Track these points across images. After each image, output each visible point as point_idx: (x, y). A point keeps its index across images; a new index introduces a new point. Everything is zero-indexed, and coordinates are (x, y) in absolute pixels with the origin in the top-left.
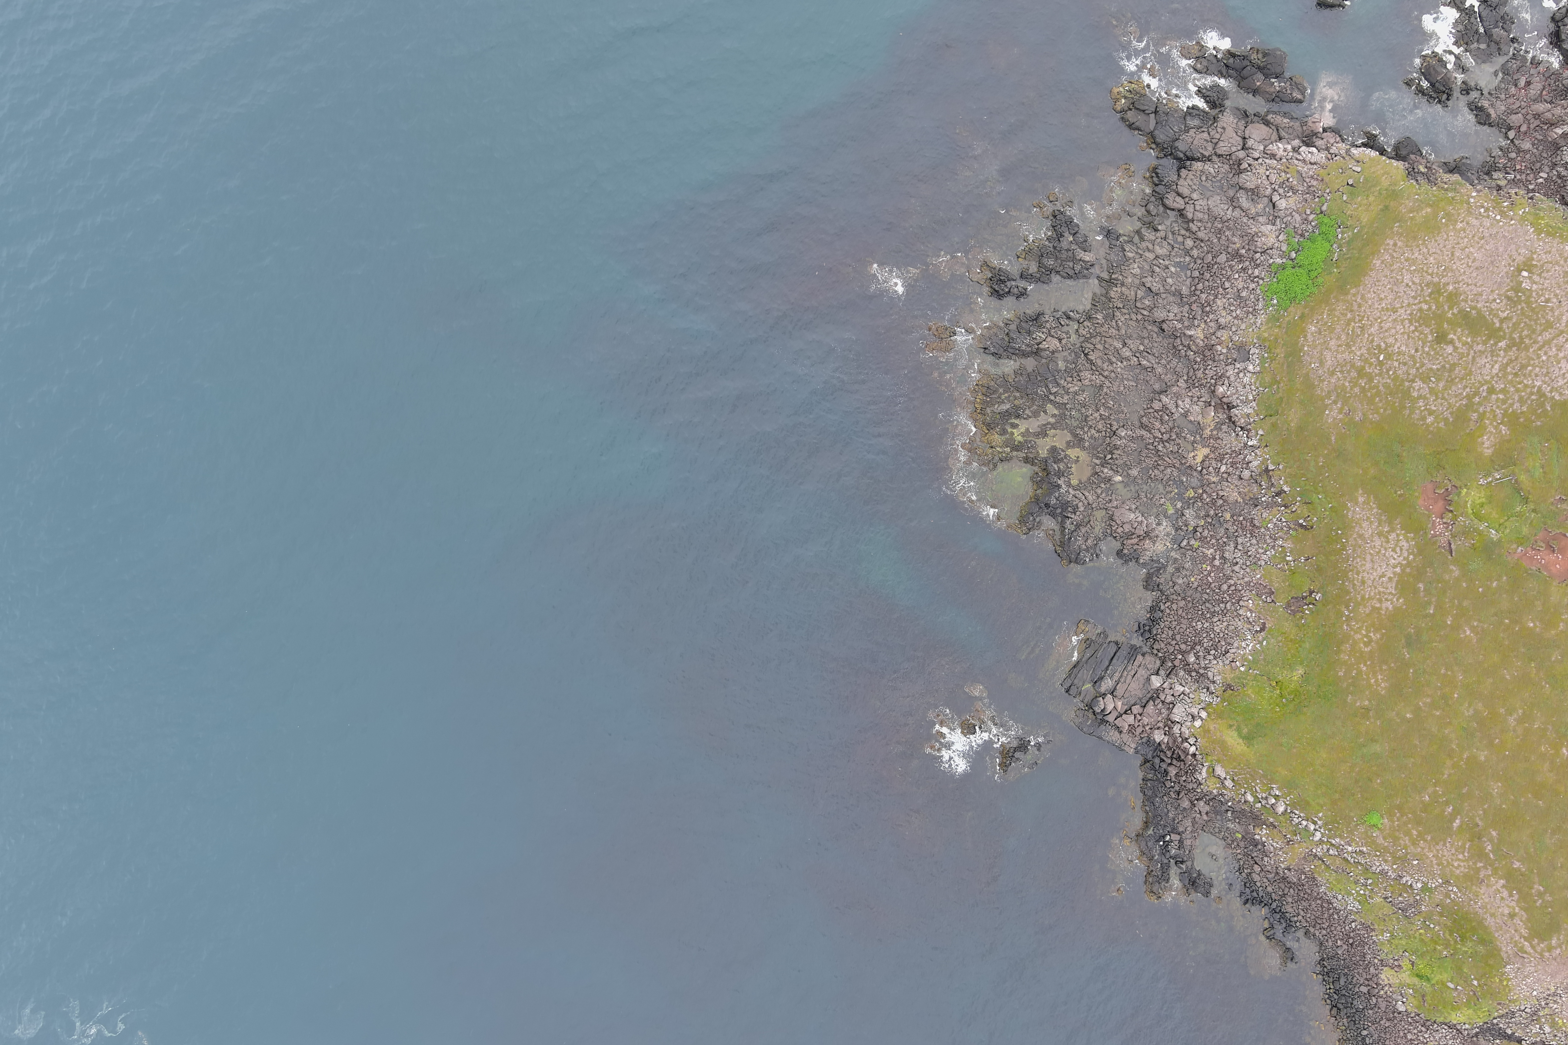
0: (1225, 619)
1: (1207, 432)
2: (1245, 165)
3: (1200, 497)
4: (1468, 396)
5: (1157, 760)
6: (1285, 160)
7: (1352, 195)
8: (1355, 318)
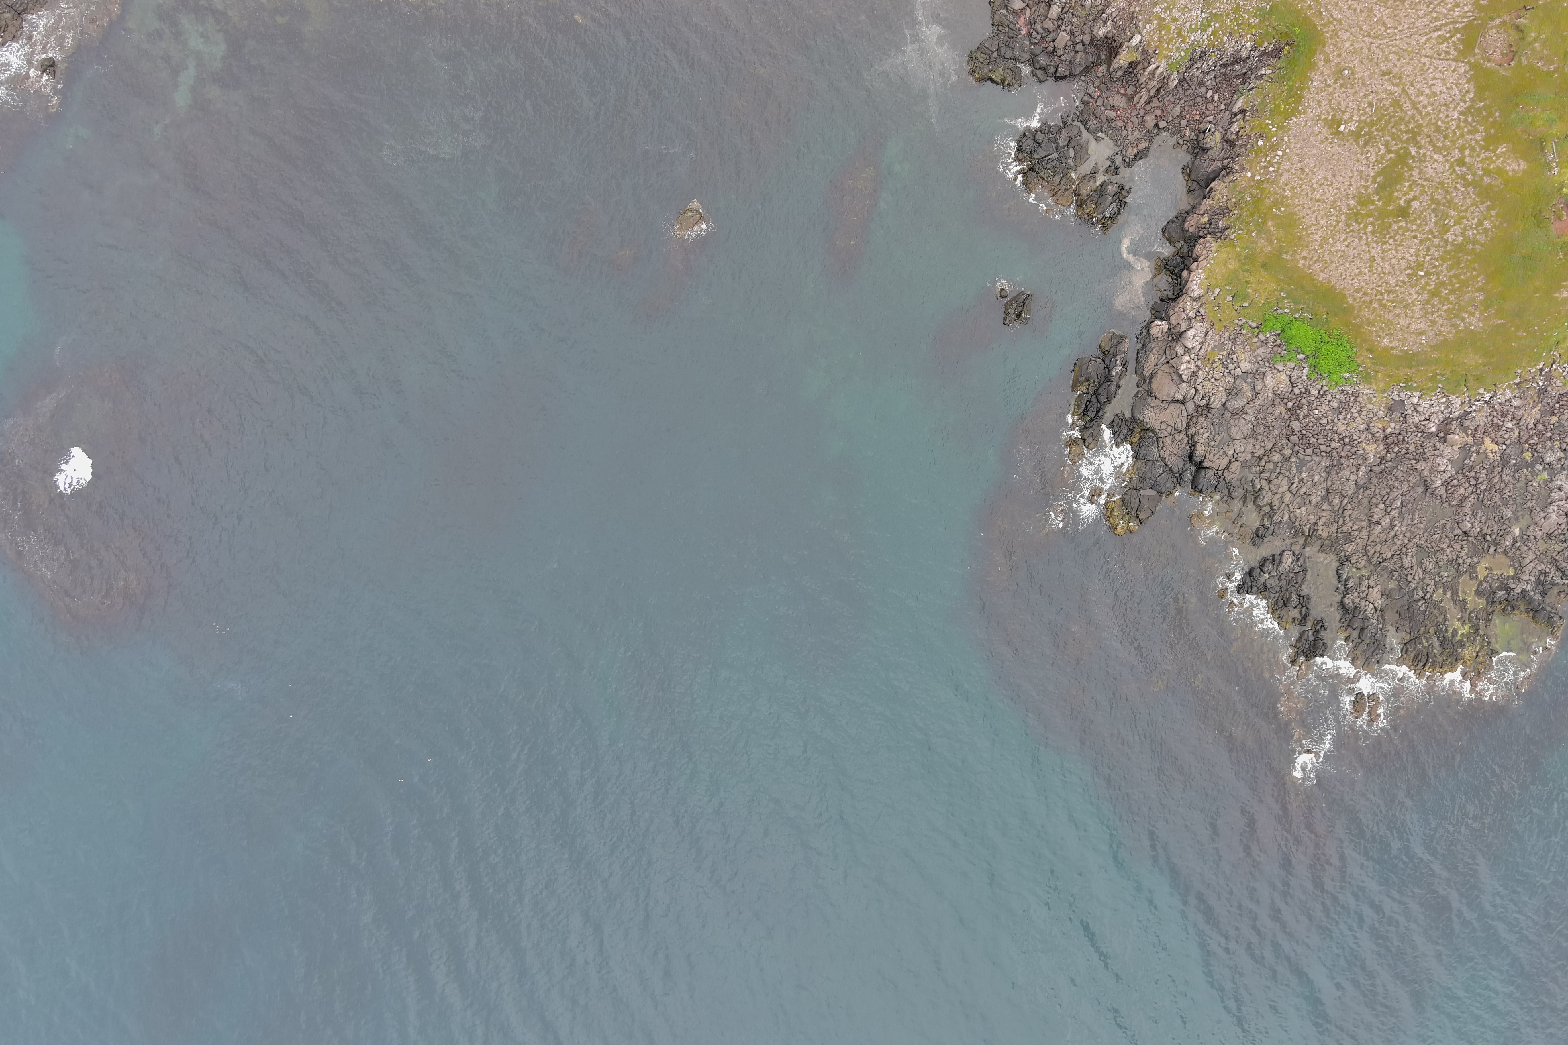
1: (1470, 440)
2: (1203, 403)
3: (1532, 446)
4: (1464, 186)
6: (1200, 362)
7: (1245, 298)
8: (1378, 299)
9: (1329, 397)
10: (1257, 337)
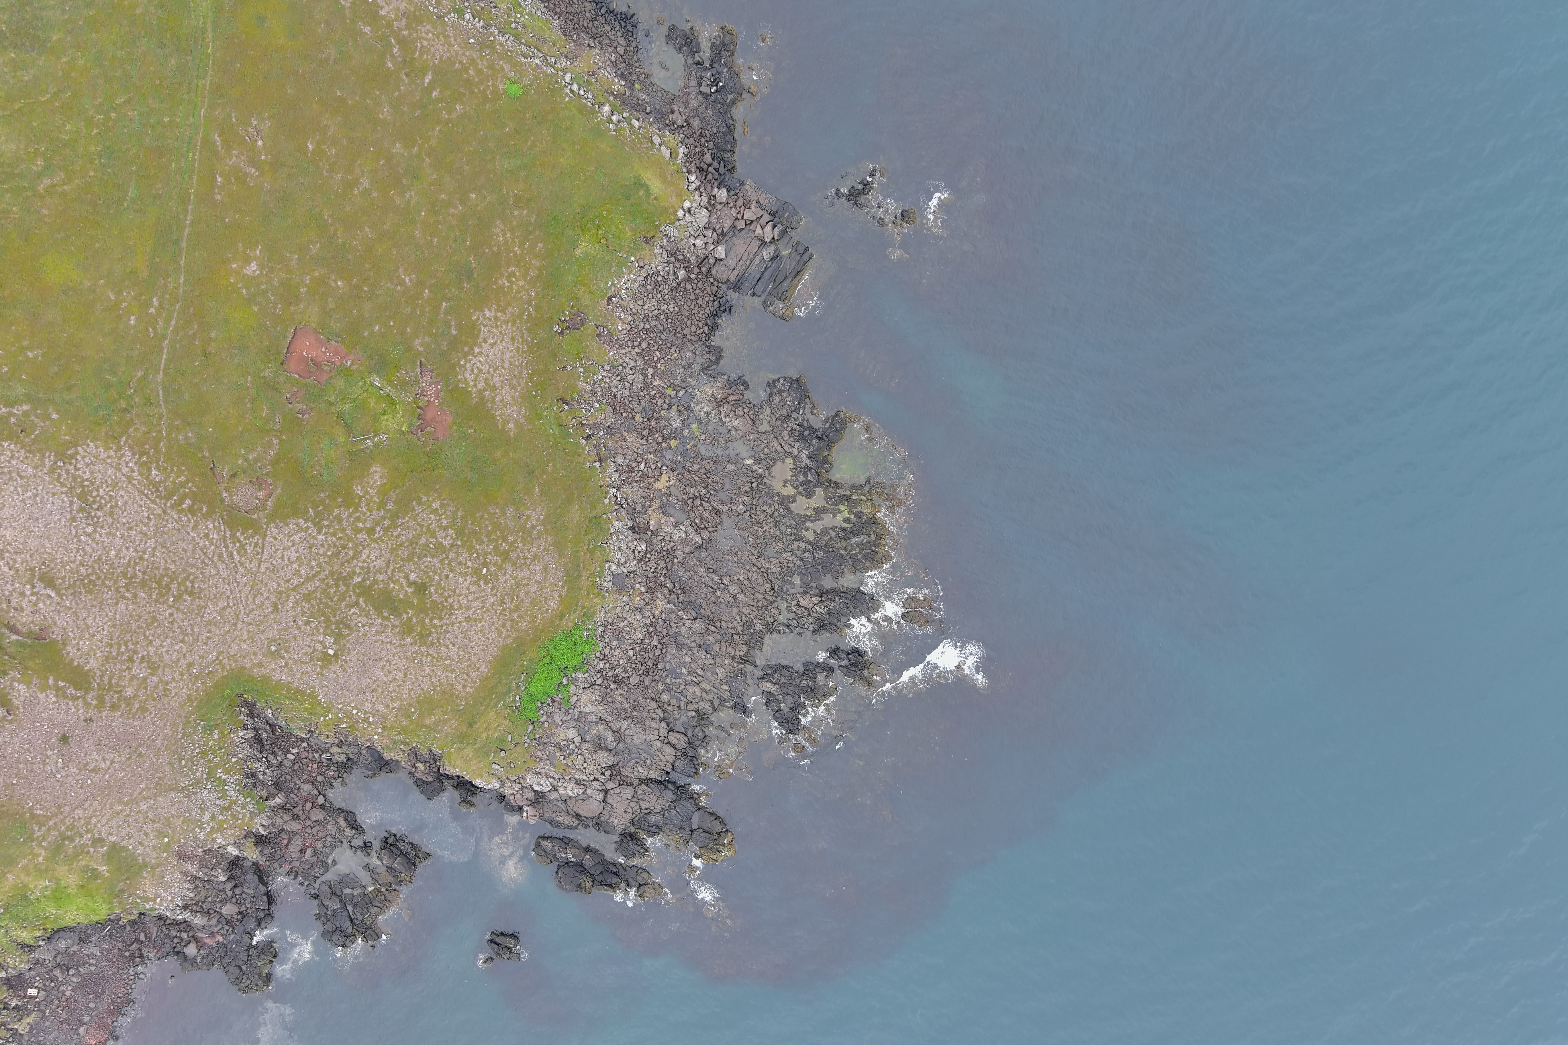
0: (646, 312)
1: (656, 504)
2: (608, 773)
3: (664, 440)
4: (396, 528)
5: (722, 170)
6: (567, 778)
7: (503, 740)
8: (509, 613)
9: (607, 651)
10: (543, 723)
